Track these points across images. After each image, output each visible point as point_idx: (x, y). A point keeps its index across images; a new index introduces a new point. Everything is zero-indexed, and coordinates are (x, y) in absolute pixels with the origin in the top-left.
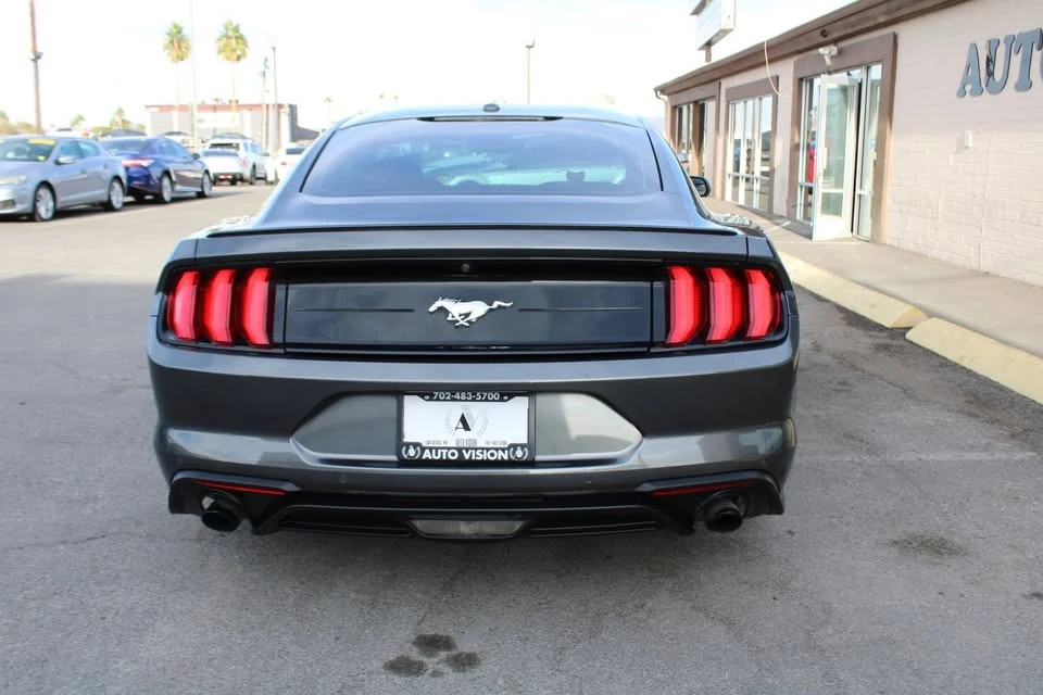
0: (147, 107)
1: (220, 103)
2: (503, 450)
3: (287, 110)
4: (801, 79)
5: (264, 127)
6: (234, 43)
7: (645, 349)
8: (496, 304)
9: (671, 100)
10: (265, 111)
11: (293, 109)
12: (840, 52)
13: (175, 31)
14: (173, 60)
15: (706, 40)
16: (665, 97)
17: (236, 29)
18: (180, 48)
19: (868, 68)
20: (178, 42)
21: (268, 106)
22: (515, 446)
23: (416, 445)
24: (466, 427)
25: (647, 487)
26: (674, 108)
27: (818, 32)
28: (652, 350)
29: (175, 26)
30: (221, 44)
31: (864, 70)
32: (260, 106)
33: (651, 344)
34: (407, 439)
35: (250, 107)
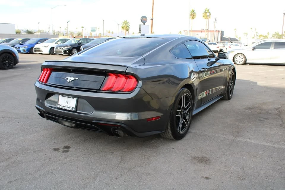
0: (184, 31)
1: (203, 30)
2: (71, 108)
3: (220, 32)
5: (214, 37)
6: (207, 14)
7: (96, 91)
8: (75, 78)
10: (214, 33)
11: (222, 32)
13: (192, 11)
14: (191, 19)
17: (208, 10)
18: (193, 16)
20: (193, 14)
21: (215, 31)
22: (73, 108)
23: (60, 105)
24: (67, 103)
25: (94, 121)
28: (98, 91)
29: (192, 10)
30: (204, 14)
32: (213, 31)
33: (97, 90)
34: (59, 104)
35: (211, 31)
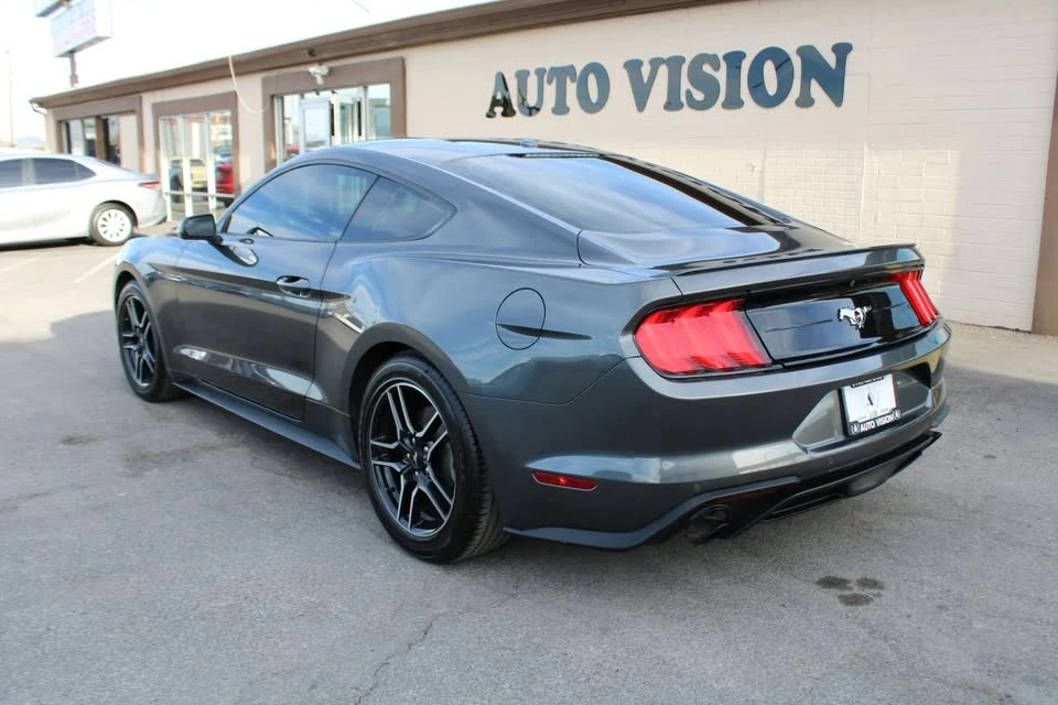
4: (273, 97)
9: (55, 114)
12: (331, 71)
15: (70, 47)
16: (44, 110)
19: (366, 88)
22: (893, 410)
23: (857, 422)
24: (871, 404)
26: (59, 123)
27: (306, 52)
31: (361, 89)
